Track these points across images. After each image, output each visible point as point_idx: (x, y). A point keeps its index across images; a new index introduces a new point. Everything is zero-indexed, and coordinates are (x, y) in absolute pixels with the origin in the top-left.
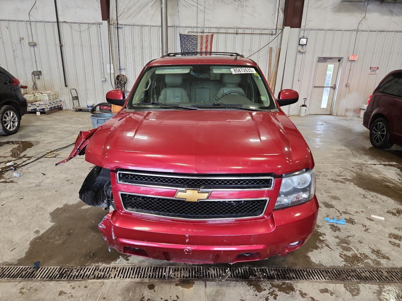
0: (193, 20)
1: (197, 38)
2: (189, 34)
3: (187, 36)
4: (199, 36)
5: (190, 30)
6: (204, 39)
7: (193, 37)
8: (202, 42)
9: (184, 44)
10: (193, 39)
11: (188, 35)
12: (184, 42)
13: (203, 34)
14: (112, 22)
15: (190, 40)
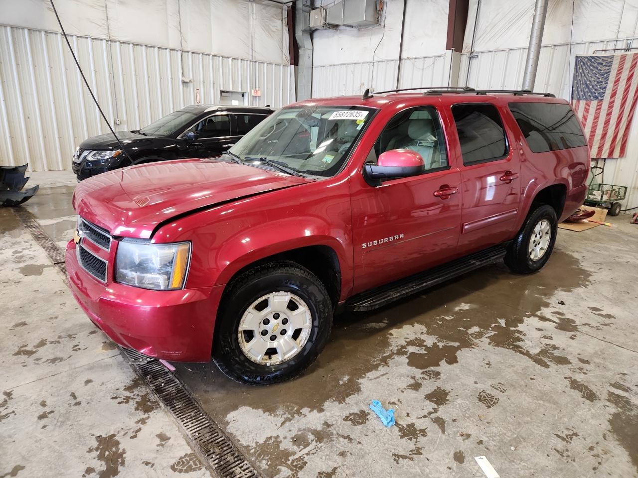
0: (610, 27)
1: (611, 62)
2: (594, 55)
3: (590, 59)
4: (617, 56)
5: (600, 47)
6: (626, 61)
7: (603, 60)
8: (622, 69)
9: (580, 75)
10: (602, 64)
11: (593, 58)
12: (583, 70)
13: (627, 53)
14: (466, 49)
15: (594, 67)
